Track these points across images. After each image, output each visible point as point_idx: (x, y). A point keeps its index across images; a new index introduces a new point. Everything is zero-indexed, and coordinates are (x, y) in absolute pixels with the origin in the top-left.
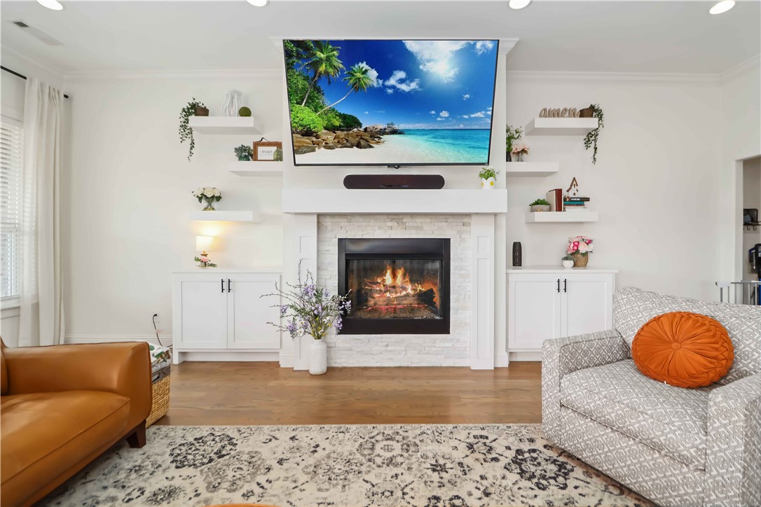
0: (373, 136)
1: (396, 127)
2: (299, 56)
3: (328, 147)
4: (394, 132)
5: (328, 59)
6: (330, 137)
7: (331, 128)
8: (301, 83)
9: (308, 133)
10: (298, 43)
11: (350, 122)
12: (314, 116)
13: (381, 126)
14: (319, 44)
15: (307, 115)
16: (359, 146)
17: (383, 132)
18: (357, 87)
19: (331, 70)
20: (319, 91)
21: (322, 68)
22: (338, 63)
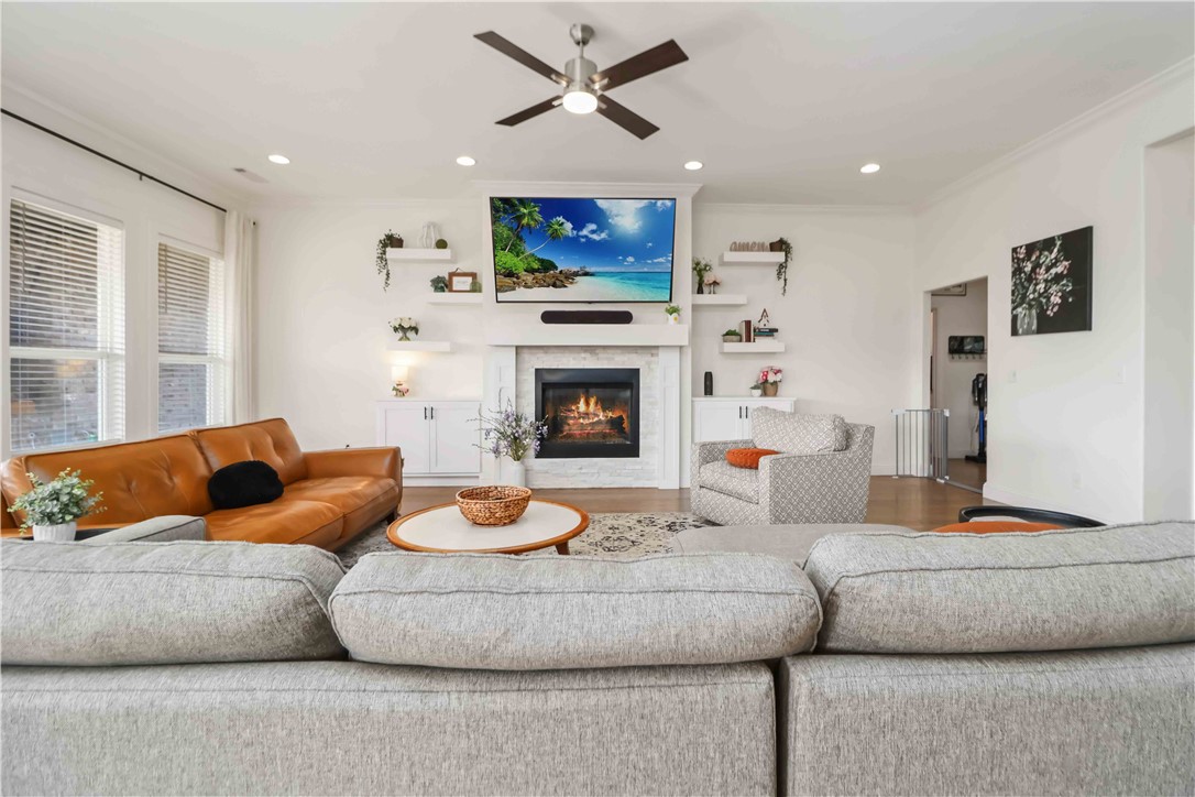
0: (567, 278)
1: (588, 270)
2: (505, 211)
3: (526, 286)
4: (586, 274)
5: (530, 214)
6: (529, 278)
7: (531, 271)
8: (506, 233)
9: (510, 274)
10: (506, 201)
11: (547, 266)
12: (516, 260)
13: (575, 269)
14: (523, 201)
15: (509, 259)
16: (554, 286)
17: (576, 274)
18: (555, 237)
19: (532, 223)
20: (521, 239)
21: (525, 221)
22: (539, 217)
